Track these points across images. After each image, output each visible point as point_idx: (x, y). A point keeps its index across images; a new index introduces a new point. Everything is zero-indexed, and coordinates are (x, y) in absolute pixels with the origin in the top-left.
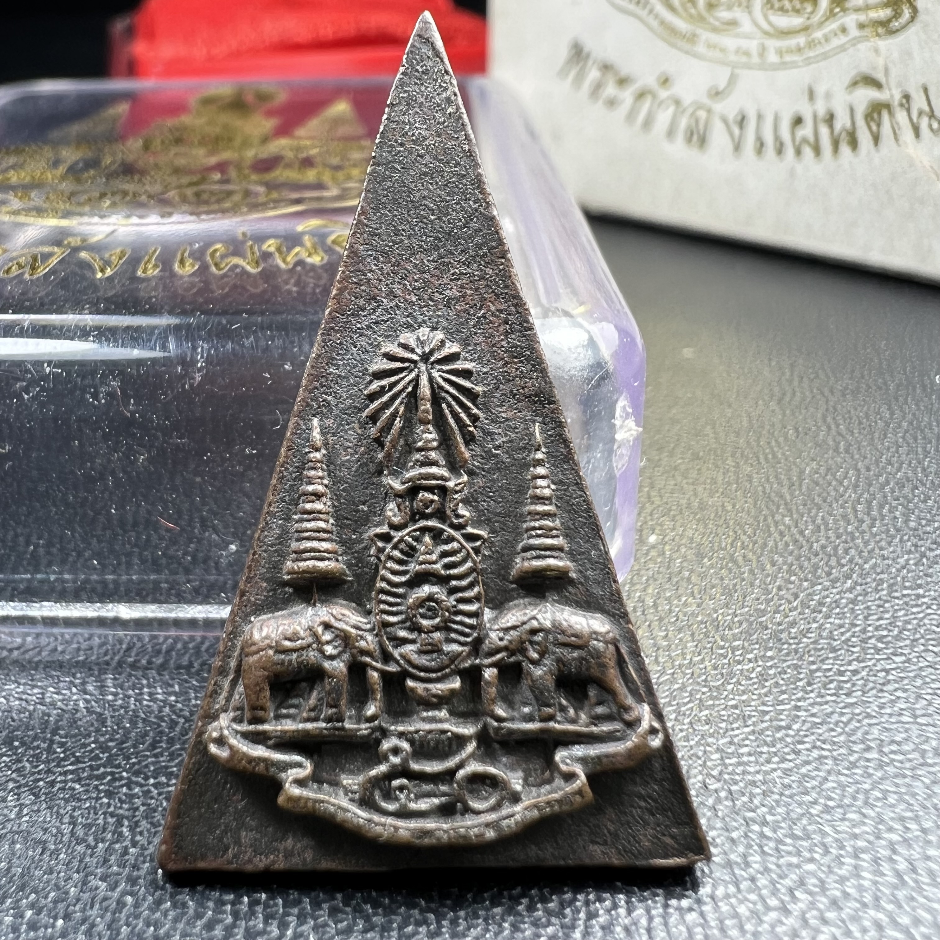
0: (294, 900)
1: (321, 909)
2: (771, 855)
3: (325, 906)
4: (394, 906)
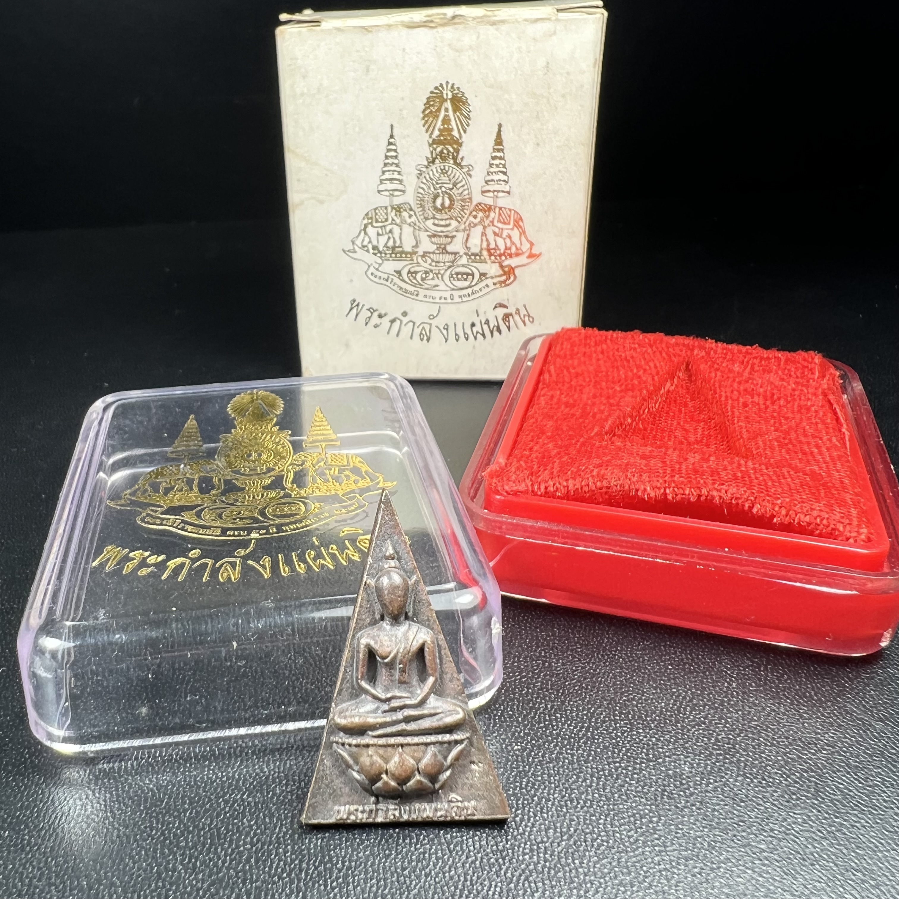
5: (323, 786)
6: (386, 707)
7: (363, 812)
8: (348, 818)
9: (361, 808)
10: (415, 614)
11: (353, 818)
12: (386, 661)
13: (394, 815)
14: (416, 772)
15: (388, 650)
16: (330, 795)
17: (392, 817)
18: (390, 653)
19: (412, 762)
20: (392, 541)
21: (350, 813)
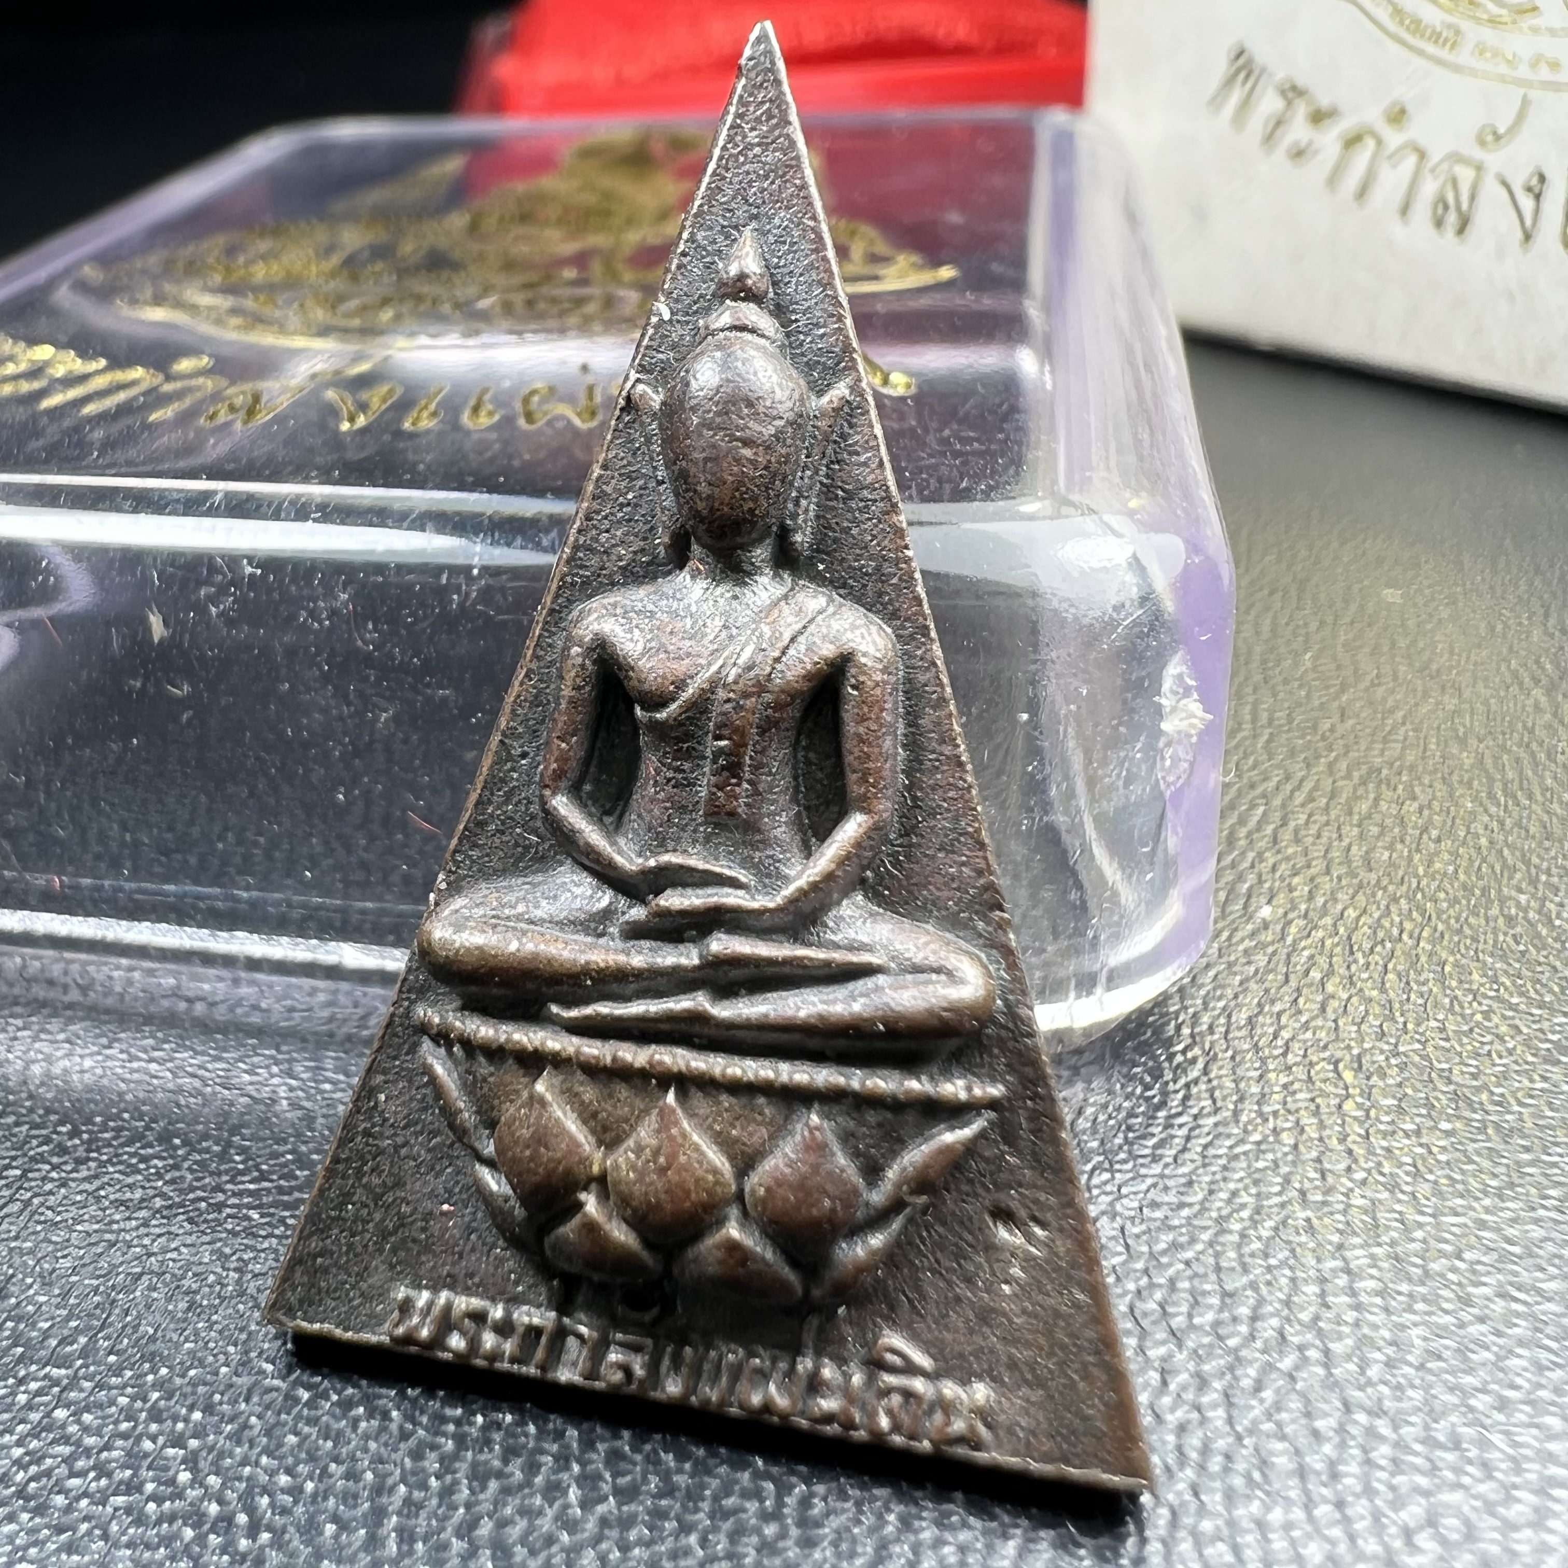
0: (555, 1430)
1: (595, 1450)
2: (1382, 1468)
3: (601, 1447)
4: (711, 1462)
5: (360, 1195)
6: (638, 913)
7: (504, 1328)
8: (438, 1341)
9: (497, 1312)
10: (820, 548)
11: (456, 1342)
12: (661, 715)
13: (627, 1370)
14: (734, 1212)
15: (680, 668)
16: (385, 1235)
17: (618, 1376)
18: (681, 685)
19: (717, 1158)
20: (762, 233)
21: (446, 1323)
